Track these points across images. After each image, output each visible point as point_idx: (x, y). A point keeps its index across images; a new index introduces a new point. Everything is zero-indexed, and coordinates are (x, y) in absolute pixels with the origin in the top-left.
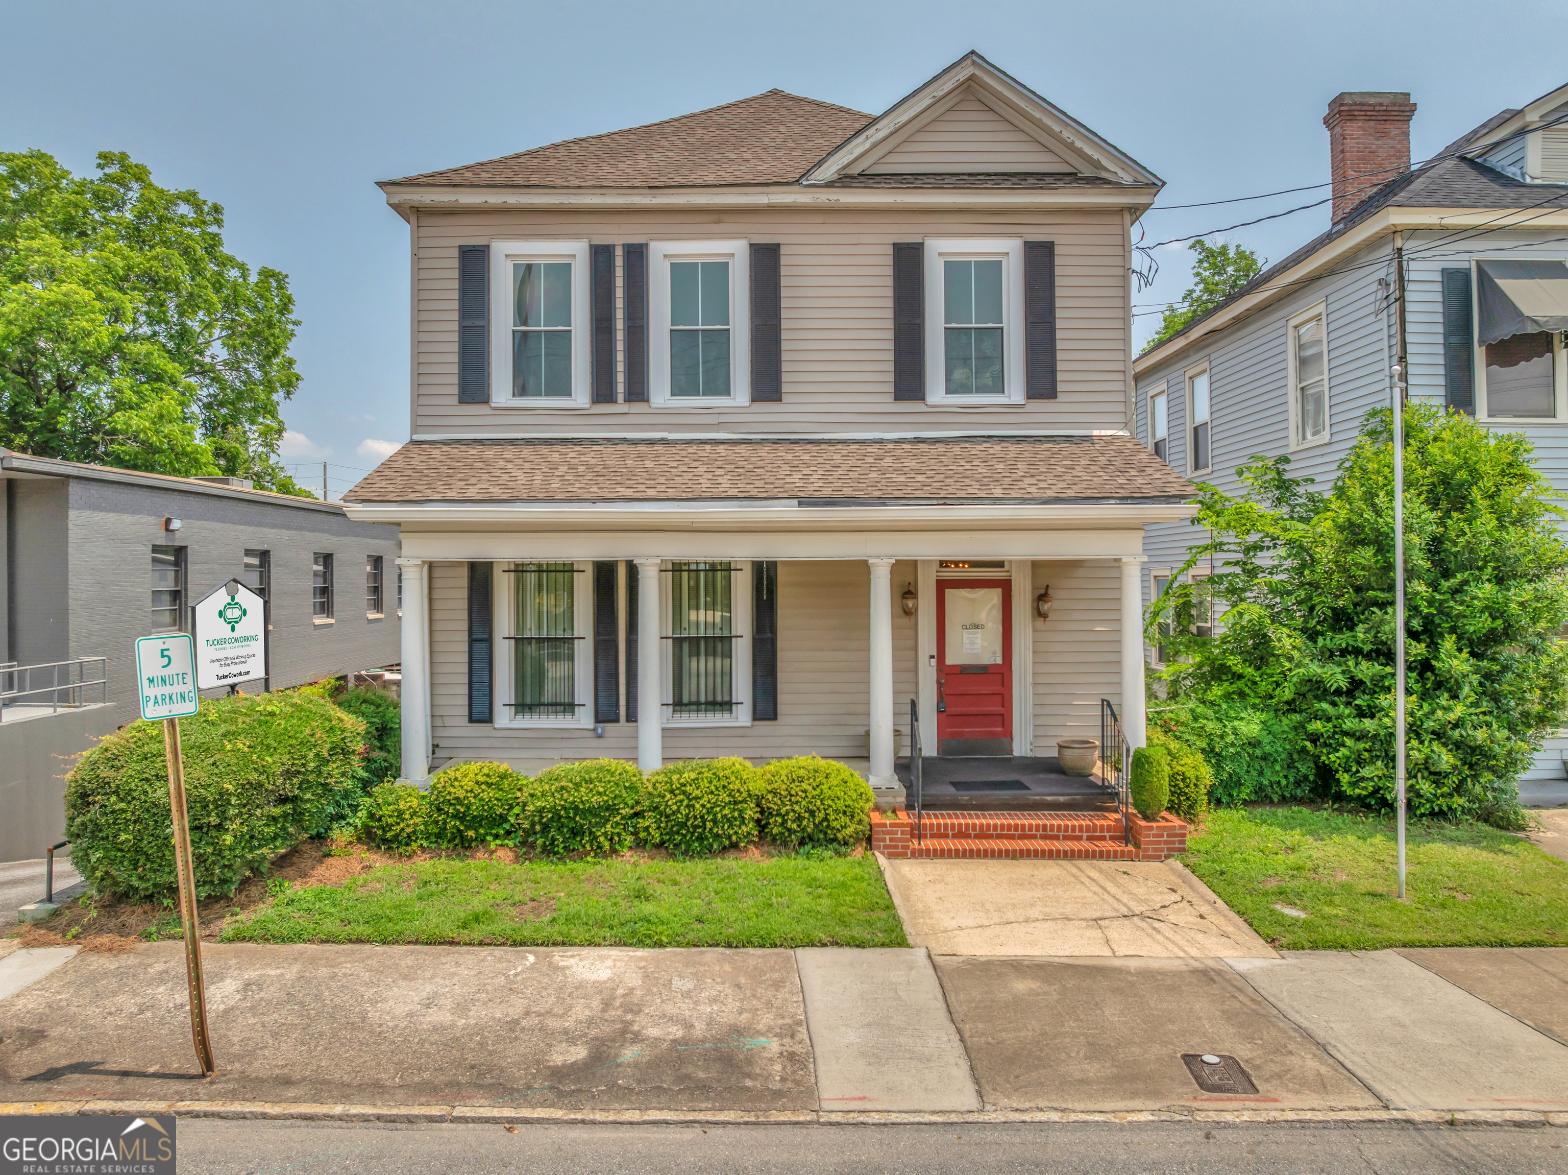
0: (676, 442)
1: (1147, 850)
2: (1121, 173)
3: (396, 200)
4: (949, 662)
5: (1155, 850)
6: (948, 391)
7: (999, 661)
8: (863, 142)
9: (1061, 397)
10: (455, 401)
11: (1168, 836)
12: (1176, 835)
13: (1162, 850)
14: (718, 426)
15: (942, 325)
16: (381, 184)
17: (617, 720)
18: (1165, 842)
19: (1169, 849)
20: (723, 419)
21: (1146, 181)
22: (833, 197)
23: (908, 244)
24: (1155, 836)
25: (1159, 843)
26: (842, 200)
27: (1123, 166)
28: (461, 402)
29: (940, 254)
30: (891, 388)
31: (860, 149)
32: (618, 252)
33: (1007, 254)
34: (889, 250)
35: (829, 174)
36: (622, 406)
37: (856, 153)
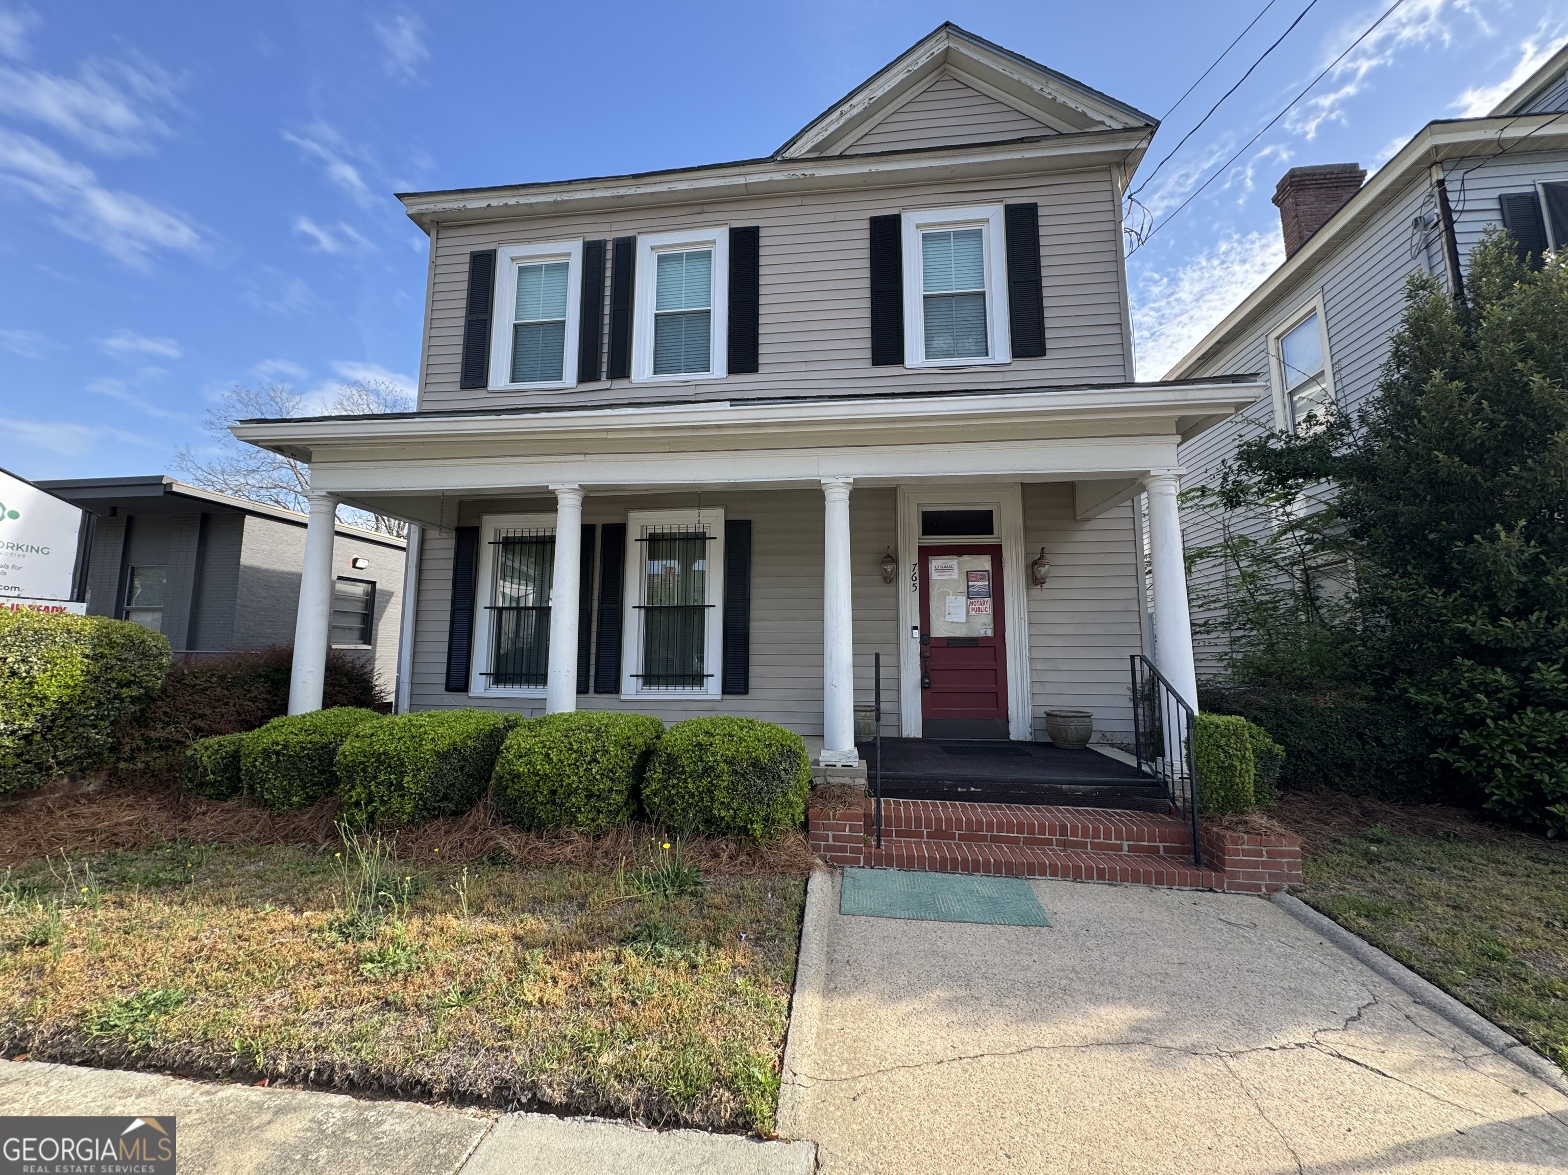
1: (1234, 875)
2: (1108, 122)
3: (413, 210)
4: (934, 633)
5: (1251, 876)
6: (928, 356)
7: (990, 633)
8: (835, 121)
9: (1051, 354)
10: (457, 387)
11: (1270, 854)
14: (694, 396)
15: (921, 293)
16: (400, 197)
17: (586, 691)
20: (700, 390)
21: (1138, 125)
22: (807, 172)
23: (885, 217)
25: (1255, 865)
26: (817, 175)
27: (1111, 113)
28: (463, 388)
29: (918, 227)
30: (868, 354)
31: (835, 127)
32: (610, 246)
33: (987, 221)
34: (866, 225)
35: (803, 151)
36: (604, 384)
37: (831, 130)
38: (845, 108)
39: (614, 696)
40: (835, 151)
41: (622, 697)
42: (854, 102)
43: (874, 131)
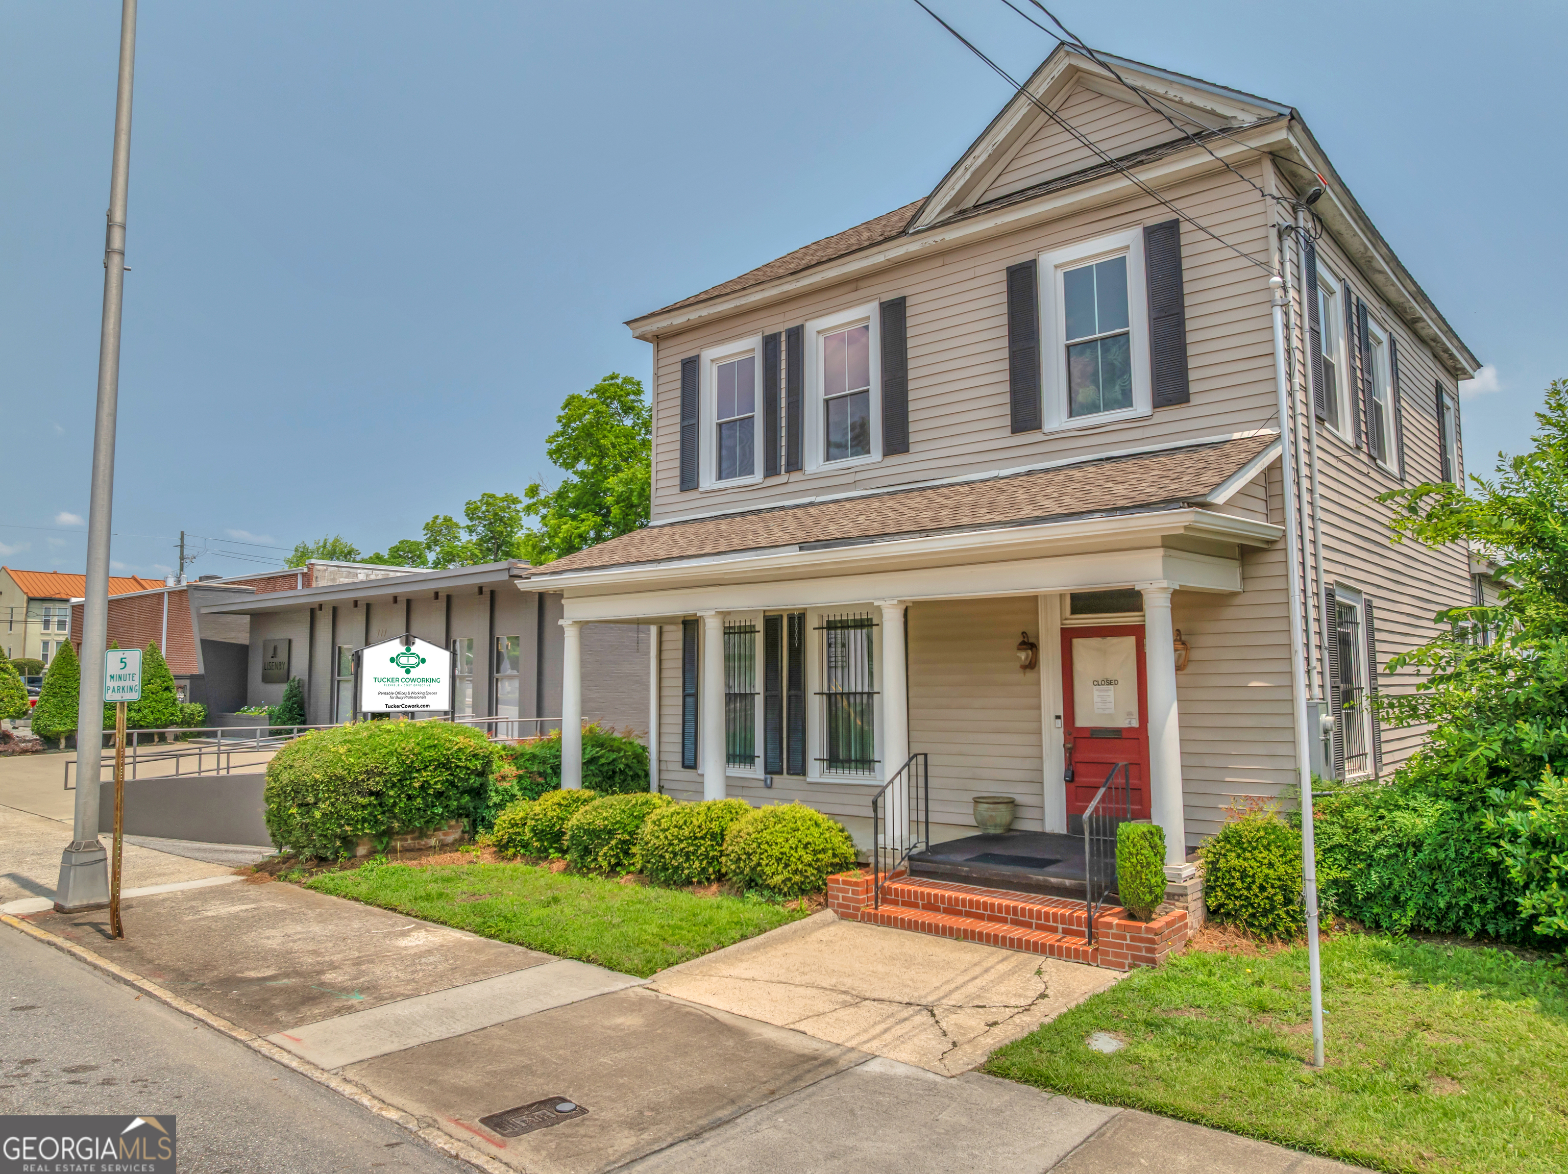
0: (823, 503)
1: (1106, 953)
2: (1241, 116)
3: (638, 332)
4: (1080, 722)
5: (1117, 955)
6: (1071, 415)
7: (1135, 724)
8: (963, 175)
9: (1194, 400)
10: (677, 490)
11: (1133, 939)
12: (1142, 940)
13: (1125, 956)
14: (855, 484)
15: (1063, 341)
16: (628, 323)
17: (781, 773)
18: (1129, 947)
19: (1134, 957)
20: (859, 476)
21: (1270, 115)
22: (938, 238)
23: (1020, 264)
24: (1115, 936)
25: (1121, 946)
26: (947, 238)
27: (1242, 106)
28: (682, 490)
29: (1056, 267)
30: (1008, 421)
31: (962, 182)
32: (783, 338)
33: (1128, 247)
34: (1003, 276)
35: (933, 216)
36: (783, 478)
37: (958, 187)
38: (968, 162)
39: (801, 778)
40: (969, 202)
41: (808, 780)
42: (976, 153)
43: (1010, 169)
